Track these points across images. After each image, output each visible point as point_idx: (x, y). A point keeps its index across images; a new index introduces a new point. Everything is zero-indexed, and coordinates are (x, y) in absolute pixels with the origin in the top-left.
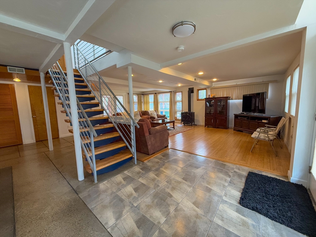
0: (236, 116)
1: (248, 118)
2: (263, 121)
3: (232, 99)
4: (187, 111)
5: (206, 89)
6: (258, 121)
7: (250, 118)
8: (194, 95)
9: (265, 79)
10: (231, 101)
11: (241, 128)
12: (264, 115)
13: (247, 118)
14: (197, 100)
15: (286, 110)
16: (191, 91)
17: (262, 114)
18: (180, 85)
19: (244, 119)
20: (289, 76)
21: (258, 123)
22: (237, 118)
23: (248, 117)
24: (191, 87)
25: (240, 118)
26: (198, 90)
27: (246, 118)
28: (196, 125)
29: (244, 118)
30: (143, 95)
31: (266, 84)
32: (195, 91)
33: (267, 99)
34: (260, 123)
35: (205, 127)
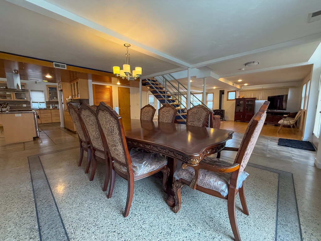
2: (284, 115)
3: (258, 100)
4: (218, 108)
5: (235, 91)
6: (280, 115)
7: (273, 114)
8: (224, 96)
9: (286, 85)
12: (285, 111)
13: (271, 114)
14: (227, 100)
15: (302, 108)
16: (222, 93)
18: (214, 88)
20: (305, 84)
24: (222, 90)
26: (228, 92)
28: (225, 120)
31: (287, 89)
32: (225, 93)
34: (282, 116)
35: (234, 121)
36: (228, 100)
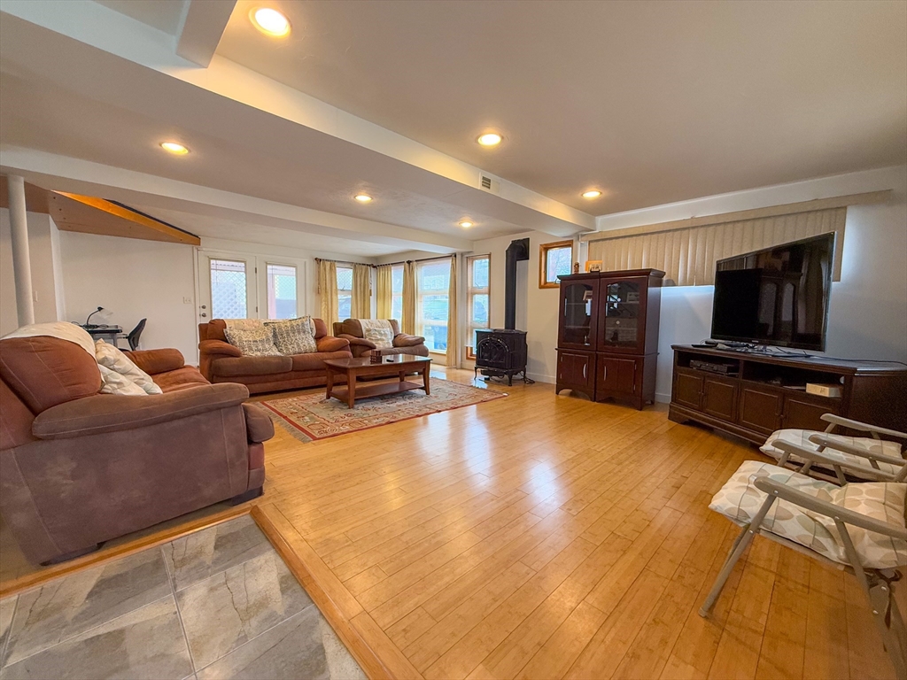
0: (684, 357)
1: (736, 370)
2: (813, 389)
3: (672, 283)
4: (500, 325)
5: (571, 243)
6: (784, 383)
7: (741, 366)
8: (530, 266)
10: (666, 293)
11: (700, 410)
12: (817, 358)
13: (729, 370)
14: (541, 287)
16: (519, 251)
17: (809, 352)
18: (467, 225)
19: (715, 372)
21: (785, 395)
22: (687, 364)
23: (733, 364)
24: (522, 238)
25: (698, 363)
26: (546, 248)
27: (724, 368)
28: (532, 382)
29: (715, 368)
30: (374, 267)
31: (837, 210)
32: (534, 251)
33: (834, 284)
34: (793, 394)
35: (557, 393)
36: (544, 285)
